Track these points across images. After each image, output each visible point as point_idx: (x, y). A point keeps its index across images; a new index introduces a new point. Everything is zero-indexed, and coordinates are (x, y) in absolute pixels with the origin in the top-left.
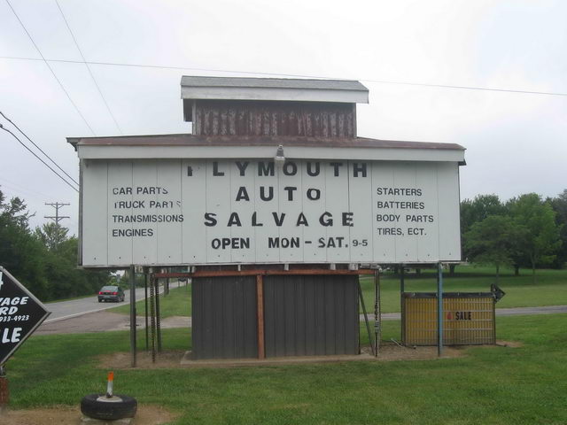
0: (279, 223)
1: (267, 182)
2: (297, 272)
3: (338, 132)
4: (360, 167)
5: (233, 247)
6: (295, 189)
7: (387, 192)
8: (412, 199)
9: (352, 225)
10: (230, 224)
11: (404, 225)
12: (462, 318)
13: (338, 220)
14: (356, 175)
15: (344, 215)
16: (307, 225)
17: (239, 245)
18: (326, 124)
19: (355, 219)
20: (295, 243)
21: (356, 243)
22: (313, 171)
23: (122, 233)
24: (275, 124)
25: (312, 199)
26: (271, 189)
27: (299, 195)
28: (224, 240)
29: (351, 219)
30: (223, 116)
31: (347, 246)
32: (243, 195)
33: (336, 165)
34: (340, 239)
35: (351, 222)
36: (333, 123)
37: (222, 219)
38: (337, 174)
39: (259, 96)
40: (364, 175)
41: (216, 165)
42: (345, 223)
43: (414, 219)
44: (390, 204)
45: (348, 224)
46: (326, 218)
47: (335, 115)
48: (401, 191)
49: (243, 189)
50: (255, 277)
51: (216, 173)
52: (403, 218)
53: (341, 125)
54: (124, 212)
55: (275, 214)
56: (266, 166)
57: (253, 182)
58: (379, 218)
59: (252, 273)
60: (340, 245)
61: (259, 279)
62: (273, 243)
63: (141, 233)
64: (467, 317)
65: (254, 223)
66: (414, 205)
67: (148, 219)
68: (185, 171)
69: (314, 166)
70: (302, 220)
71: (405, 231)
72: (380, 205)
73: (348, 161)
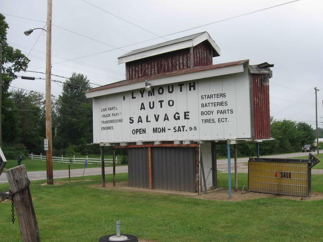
0: (157, 120)
1: (152, 99)
2: (164, 145)
3: (183, 66)
4: (192, 84)
5: (140, 133)
6: (163, 101)
7: (207, 97)
8: (220, 100)
9: (189, 119)
10: (139, 122)
11: (216, 116)
13: (182, 116)
14: (190, 90)
15: (185, 113)
16: (168, 120)
17: (142, 132)
18: (178, 63)
19: (190, 115)
20: (163, 130)
21: (191, 129)
22: (171, 90)
23: (104, 128)
24: (156, 69)
25: (170, 106)
26: (153, 102)
27: (165, 104)
28: (137, 130)
29: (188, 115)
30: (137, 69)
31: (186, 131)
32: (143, 107)
33: (181, 85)
34: (183, 127)
35: (188, 117)
36: (181, 61)
37: (136, 119)
38: (181, 91)
39: (145, 56)
40: (194, 89)
41: (132, 93)
42: (185, 118)
43: (221, 112)
44: (208, 105)
45: (187, 118)
46: (177, 115)
47: (182, 57)
48: (214, 96)
49: (143, 104)
50: (147, 148)
51: (133, 98)
52: (215, 113)
53: (185, 62)
54: (105, 119)
55: (155, 115)
56: (152, 92)
57: (146, 100)
58: (203, 113)
59: (147, 146)
60: (183, 131)
61: (149, 149)
62: (155, 130)
63: (109, 128)
64: (288, 176)
65: (147, 121)
66: (221, 104)
67: (112, 121)
68: (123, 99)
69: (170, 87)
70: (166, 118)
71: (216, 120)
72: (203, 105)
73: (186, 82)
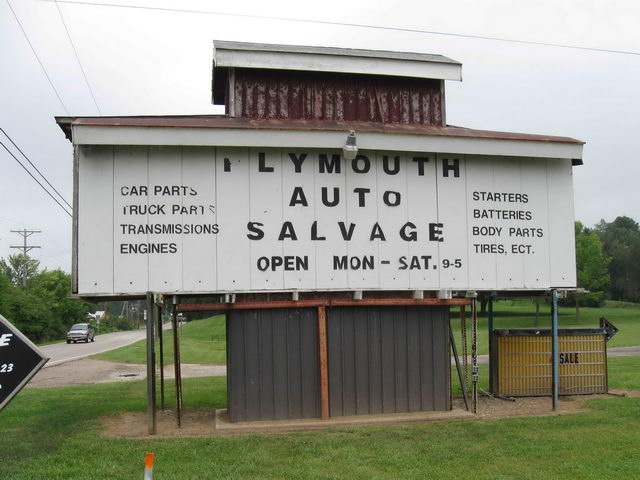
0: (347, 236)
1: (330, 180)
2: (371, 302)
3: (422, 117)
4: (451, 163)
5: (287, 268)
6: (368, 191)
7: (486, 196)
8: (517, 206)
9: (442, 240)
10: (282, 236)
11: (506, 240)
12: (567, 361)
13: (423, 232)
14: (446, 174)
15: (432, 226)
16: (383, 239)
17: (294, 266)
18: (407, 107)
19: (446, 232)
20: (368, 263)
21: (447, 264)
22: (391, 167)
23: (135, 249)
24: (340, 105)
25: (390, 205)
26: (336, 191)
27: (374, 199)
28: (274, 258)
29: (440, 233)
30: (272, 93)
31: (435, 267)
32: (298, 198)
33: (421, 159)
34: (426, 258)
35: (440, 236)
36: (416, 105)
37: (272, 230)
38: (421, 173)
40: (457, 175)
41: (262, 157)
42: (432, 238)
43: (519, 233)
44: (489, 213)
45: (436, 239)
46: (408, 231)
47: (417, 95)
48: (502, 197)
49: (298, 190)
50: (315, 309)
51: (262, 169)
52: (505, 232)
53: (426, 109)
54: (138, 220)
55: (342, 225)
56: (330, 160)
57: (312, 180)
58: (476, 231)
59: (313, 303)
60: (427, 267)
61: (322, 313)
62: (340, 263)
63: (160, 248)
64: (573, 360)
65: (314, 236)
66: (518, 215)
67: (170, 229)
68: (221, 166)
69: (392, 161)
70: (377, 232)
71: (507, 248)
72: (476, 213)
73: (436, 156)
